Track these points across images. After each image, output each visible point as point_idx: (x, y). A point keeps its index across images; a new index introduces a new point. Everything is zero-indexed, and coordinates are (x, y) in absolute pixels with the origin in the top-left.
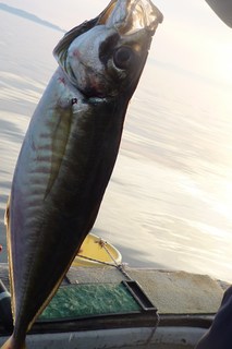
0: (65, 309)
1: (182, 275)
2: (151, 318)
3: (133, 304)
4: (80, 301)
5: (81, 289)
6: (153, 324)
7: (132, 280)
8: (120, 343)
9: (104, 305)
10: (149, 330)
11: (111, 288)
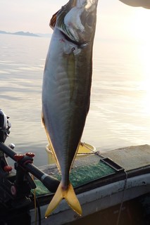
0: (75, 182)
1: (132, 148)
2: (122, 175)
3: (110, 170)
4: (81, 175)
5: (79, 170)
6: (124, 177)
7: (105, 158)
8: (110, 193)
9: (95, 175)
10: (123, 181)
11: (95, 164)
